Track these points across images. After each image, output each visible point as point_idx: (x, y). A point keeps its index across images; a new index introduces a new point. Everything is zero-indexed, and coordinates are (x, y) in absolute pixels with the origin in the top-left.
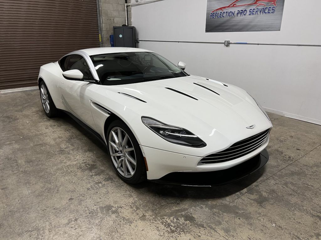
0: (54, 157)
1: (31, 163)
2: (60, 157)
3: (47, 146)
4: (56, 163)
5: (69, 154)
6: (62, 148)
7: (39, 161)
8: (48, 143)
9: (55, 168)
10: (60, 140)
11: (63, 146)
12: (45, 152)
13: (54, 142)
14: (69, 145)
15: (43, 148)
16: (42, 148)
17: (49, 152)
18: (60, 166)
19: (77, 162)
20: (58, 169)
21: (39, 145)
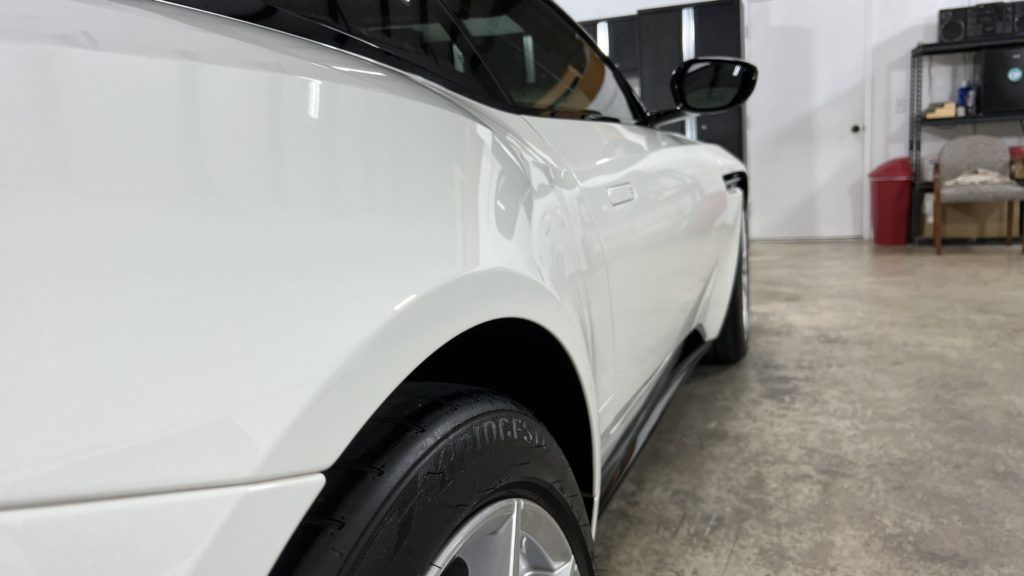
0: (885, 460)
1: (1001, 468)
2: (857, 452)
3: (890, 530)
4: (888, 439)
5: (811, 452)
6: (819, 482)
7: (958, 467)
8: (877, 545)
9: (899, 425)
10: (786, 542)
11: (806, 491)
12: (919, 496)
13: (838, 540)
14: (774, 485)
15: (921, 523)
16: (928, 526)
17: (895, 488)
18: (882, 424)
19: (810, 419)
20: (893, 419)
21: (943, 560)
